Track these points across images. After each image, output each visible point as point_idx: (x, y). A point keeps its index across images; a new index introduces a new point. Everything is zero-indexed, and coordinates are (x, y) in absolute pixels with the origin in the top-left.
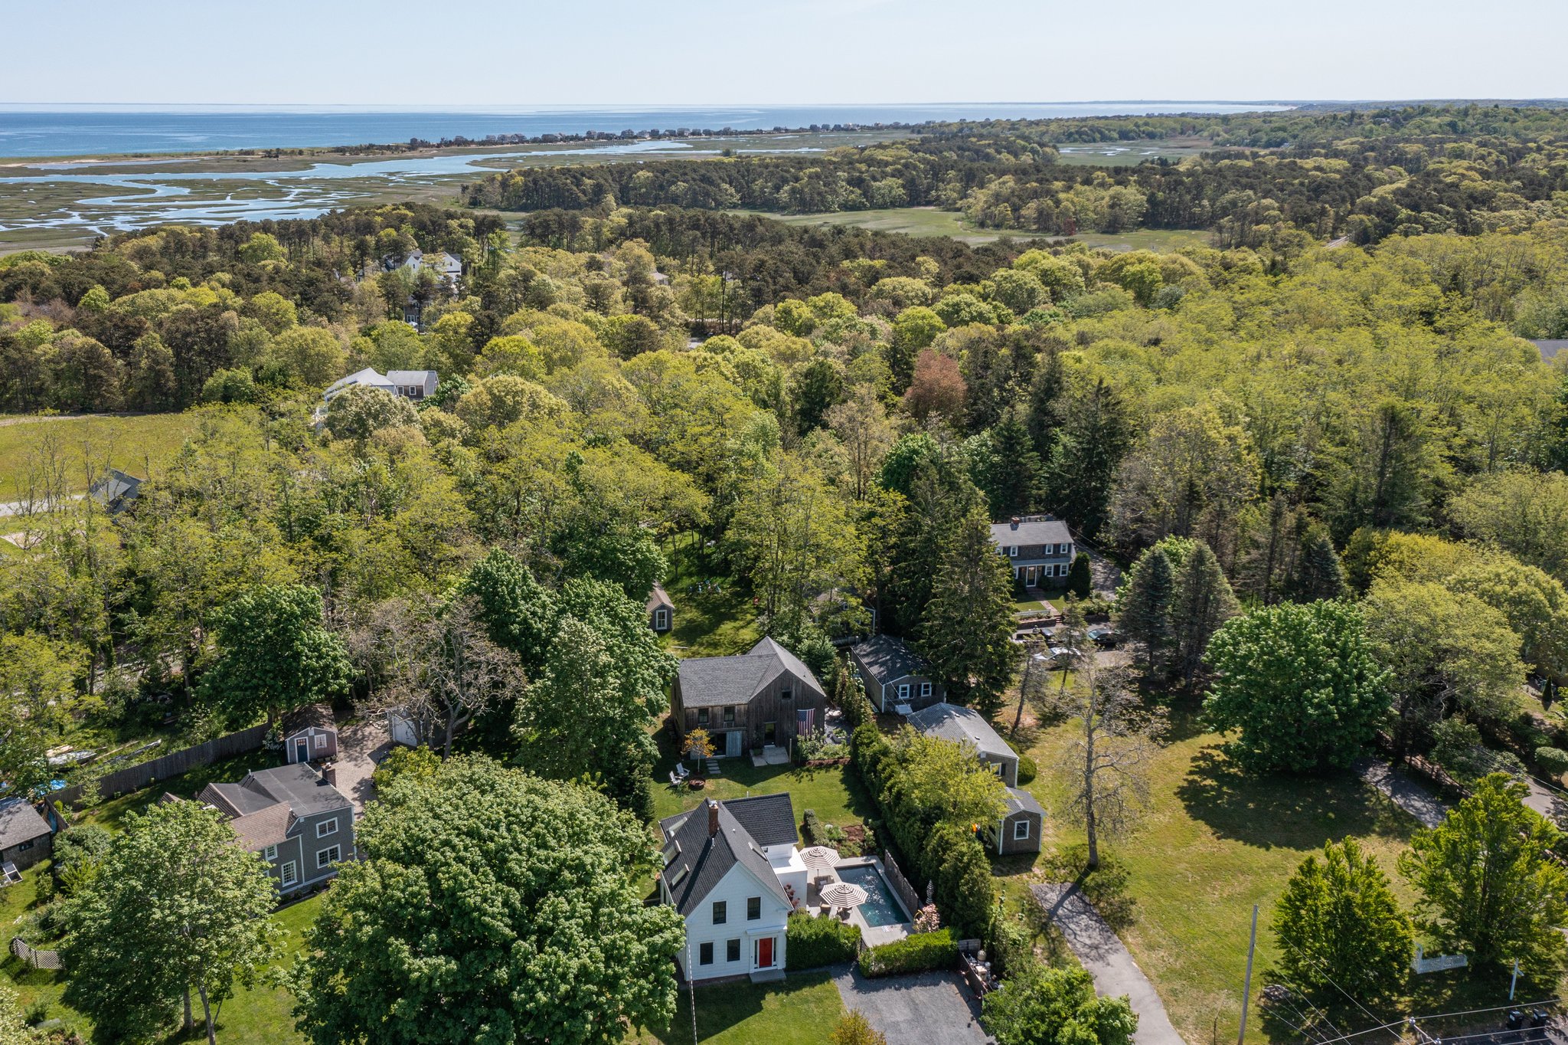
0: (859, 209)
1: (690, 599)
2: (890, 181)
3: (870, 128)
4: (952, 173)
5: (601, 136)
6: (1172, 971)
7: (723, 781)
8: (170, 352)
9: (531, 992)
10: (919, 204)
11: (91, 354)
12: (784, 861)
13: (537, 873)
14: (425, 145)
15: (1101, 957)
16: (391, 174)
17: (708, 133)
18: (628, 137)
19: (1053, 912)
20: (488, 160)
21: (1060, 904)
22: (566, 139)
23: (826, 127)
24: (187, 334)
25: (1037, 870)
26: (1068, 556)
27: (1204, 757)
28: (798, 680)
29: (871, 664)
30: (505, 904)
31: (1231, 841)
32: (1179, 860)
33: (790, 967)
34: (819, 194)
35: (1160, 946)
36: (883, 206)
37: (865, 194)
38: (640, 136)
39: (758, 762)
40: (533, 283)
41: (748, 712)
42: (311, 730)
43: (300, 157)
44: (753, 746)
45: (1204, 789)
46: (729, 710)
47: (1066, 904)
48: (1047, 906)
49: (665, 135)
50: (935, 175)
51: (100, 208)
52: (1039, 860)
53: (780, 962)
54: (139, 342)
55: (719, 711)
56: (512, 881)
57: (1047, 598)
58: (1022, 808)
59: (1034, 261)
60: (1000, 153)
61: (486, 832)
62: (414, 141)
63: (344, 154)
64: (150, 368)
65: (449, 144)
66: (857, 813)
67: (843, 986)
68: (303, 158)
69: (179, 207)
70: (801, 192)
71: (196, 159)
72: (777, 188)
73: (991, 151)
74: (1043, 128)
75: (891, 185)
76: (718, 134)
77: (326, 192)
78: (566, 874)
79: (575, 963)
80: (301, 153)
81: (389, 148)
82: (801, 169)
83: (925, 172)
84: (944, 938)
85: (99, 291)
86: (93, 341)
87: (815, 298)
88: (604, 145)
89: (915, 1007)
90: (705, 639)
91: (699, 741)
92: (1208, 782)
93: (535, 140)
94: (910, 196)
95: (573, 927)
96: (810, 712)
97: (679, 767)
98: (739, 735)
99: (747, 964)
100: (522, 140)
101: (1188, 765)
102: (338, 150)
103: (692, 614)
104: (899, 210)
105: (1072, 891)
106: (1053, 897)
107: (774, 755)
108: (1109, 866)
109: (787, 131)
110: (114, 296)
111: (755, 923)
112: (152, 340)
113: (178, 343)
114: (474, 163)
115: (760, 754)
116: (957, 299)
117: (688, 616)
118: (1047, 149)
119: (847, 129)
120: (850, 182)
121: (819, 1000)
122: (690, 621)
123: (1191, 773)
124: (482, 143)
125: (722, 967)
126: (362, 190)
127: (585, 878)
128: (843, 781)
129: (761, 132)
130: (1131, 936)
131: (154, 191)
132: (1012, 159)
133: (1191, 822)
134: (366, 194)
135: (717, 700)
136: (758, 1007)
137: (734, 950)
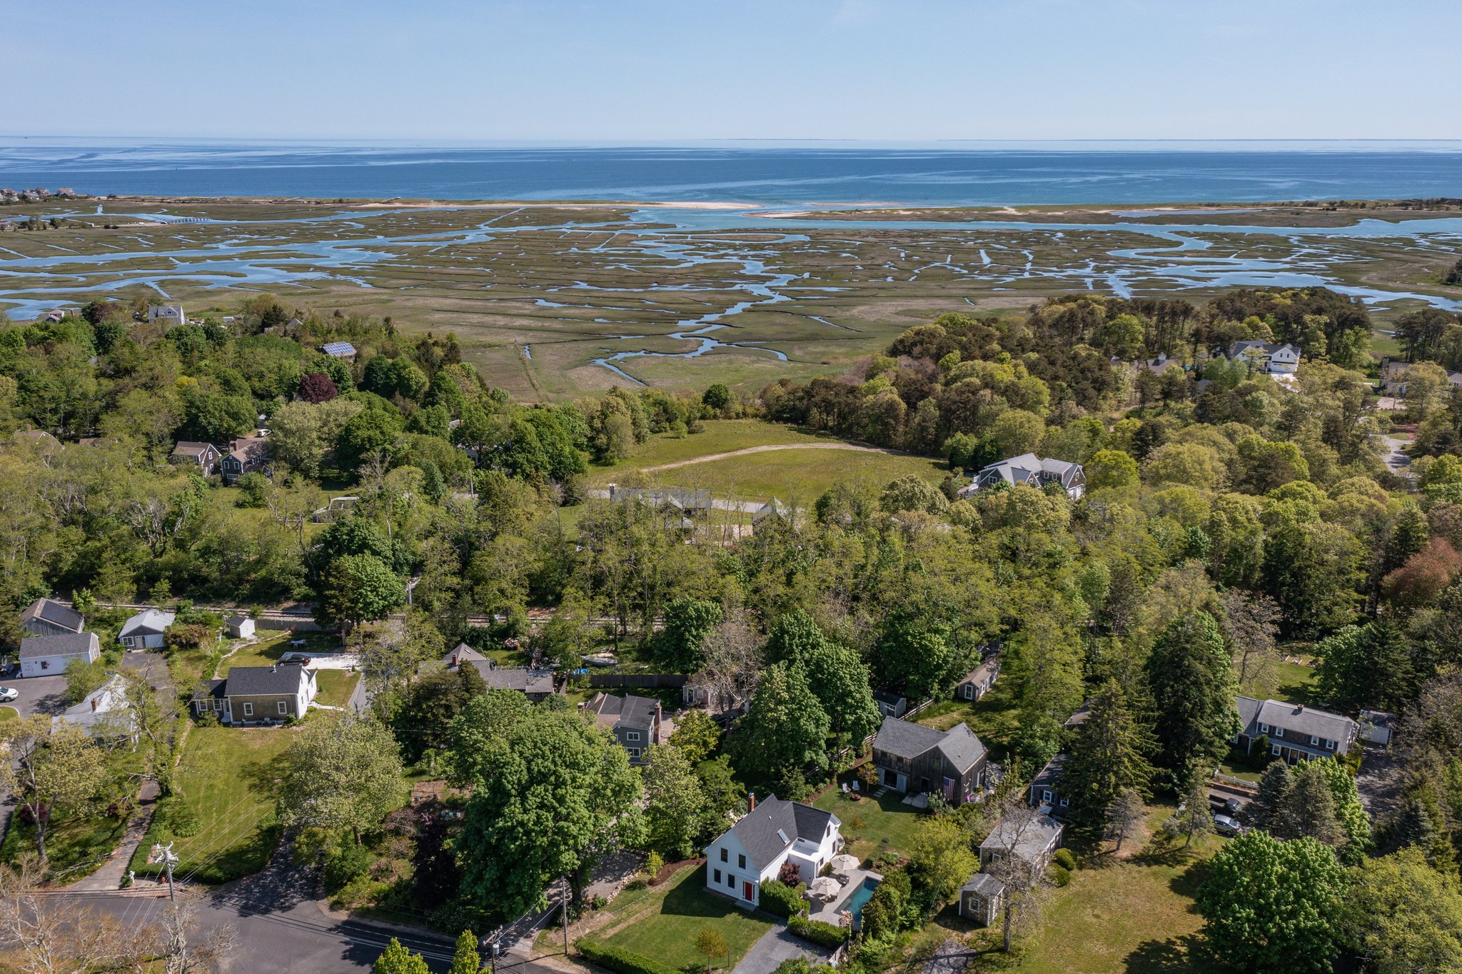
7: (873, 802)
8: (938, 413)
11: (891, 407)
19: (936, 958)
21: (949, 957)
24: (955, 402)
25: (968, 935)
28: (944, 757)
39: (907, 801)
41: (911, 765)
42: (696, 686)
44: (913, 791)
46: (900, 759)
47: (951, 960)
48: (939, 953)
52: (980, 931)
54: (921, 403)
55: (894, 759)
58: (976, 888)
67: (773, 930)
85: (956, 354)
86: (899, 399)
91: (870, 772)
96: (952, 781)
97: (855, 783)
105: (968, 955)
106: (952, 951)
107: (917, 801)
108: (1015, 955)
111: (742, 870)
112: (930, 405)
113: (945, 409)
115: (913, 796)
135: (894, 751)
136: (723, 916)
137: (731, 881)
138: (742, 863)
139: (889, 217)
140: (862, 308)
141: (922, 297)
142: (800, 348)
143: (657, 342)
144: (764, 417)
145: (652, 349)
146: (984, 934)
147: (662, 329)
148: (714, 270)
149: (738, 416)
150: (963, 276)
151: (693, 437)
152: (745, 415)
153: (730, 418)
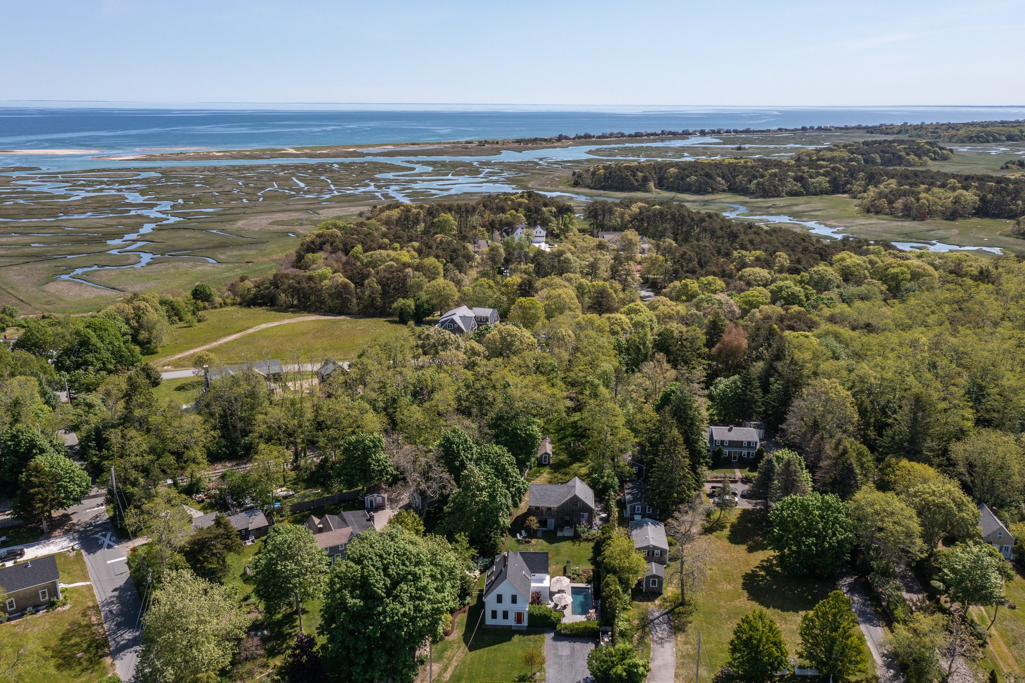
0: (799, 195)
1: (567, 449)
2: (821, 179)
3: (841, 129)
4: (862, 174)
5: (670, 133)
6: (688, 655)
7: (541, 540)
8: (380, 287)
9: (385, 618)
10: (839, 193)
11: (345, 286)
12: (541, 581)
13: (398, 574)
14: (566, 138)
15: (662, 643)
16: (541, 159)
17: (736, 131)
18: (686, 134)
19: (652, 621)
20: (598, 150)
21: (658, 618)
22: (648, 135)
23: (812, 128)
24: (388, 279)
25: (657, 602)
26: (755, 448)
27: (768, 560)
28: (581, 500)
29: (628, 494)
30: (384, 584)
31: (754, 602)
32: (724, 607)
33: (529, 626)
34: (774, 186)
35: (691, 643)
36: (815, 194)
37: (803, 186)
38: (694, 133)
39: (559, 534)
40: (562, 258)
41: (557, 511)
42: (376, 495)
43: (496, 146)
44: (559, 527)
45: (758, 576)
46: (549, 509)
47: (661, 619)
48: (651, 618)
49: (708, 133)
50: (852, 176)
52: (661, 597)
53: (525, 623)
54: (366, 282)
55: (545, 510)
56: (389, 576)
57: (740, 468)
58: (654, 572)
59: (843, 260)
60: (908, 154)
61: (385, 556)
62: (561, 136)
63: (522, 144)
64: (370, 296)
65: (580, 137)
66: (592, 564)
67: (548, 637)
68: (496, 147)
70: (763, 184)
71: (442, 146)
72: (750, 181)
73: (903, 153)
74: (954, 132)
75: (823, 181)
76: (742, 132)
77: (502, 171)
78: (410, 577)
79: (402, 610)
80: (497, 143)
81: (545, 140)
82: (766, 170)
83: (845, 173)
84: (594, 624)
85: (359, 248)
86: (347, 280)
87: (702, 278)
88: (670, 139)
89: (573, 651)
90: (563, 470)
91: (533, 522)
92: (763, 573)
93: (630, 136)
94: (834, 187)
95: (405, 597)
96: (586, 514)
97: (523, 532)
98: (553, 520)
99: (511, 621)
100: (622, 135)
101: (757, 563)
102: (519, 141)
103: (563, 457)
104: (825, 196)
105: (666, 613)
106: (657, 614)
107: (568, 532)
108: (690, 605)
109: (786, 130)
110: (366, 251)
111: (514, 605)
112: (372, 282)
113: (384, 284)
114: (590, 152)
115: (561, 530)
116: (782, 283)
117: (561, 457)
118: (944, 152)
119: (826, 130)
120: (795, 179)
121: (536, 641)
122: (561, 460)
123: (757, 567)
124: (599, 137)
125: (500, 621)
126: (521, 170)
127: (416, 578)
128: (593, 548)
129: (769, 131)
130: (681, 637)
132: (916, 159)
133: (740, 591)
134: (523, 174)
135: (544, 504)
136: (510, 640)
137: (505, 615)
138: (514, 600)
139: (208, 157)
140: (243, 222)
141: (278, 212)
142: (221, 253)
143: (102, 259)
144: (240, 304)
145: (103, 263)
146: (665, 599)
147: (98, 248)
148: (103, 201)
149: (221, 306)
150: (294, 196)
151: (202, 324)
152: (226, 304)
153: (216, 308)
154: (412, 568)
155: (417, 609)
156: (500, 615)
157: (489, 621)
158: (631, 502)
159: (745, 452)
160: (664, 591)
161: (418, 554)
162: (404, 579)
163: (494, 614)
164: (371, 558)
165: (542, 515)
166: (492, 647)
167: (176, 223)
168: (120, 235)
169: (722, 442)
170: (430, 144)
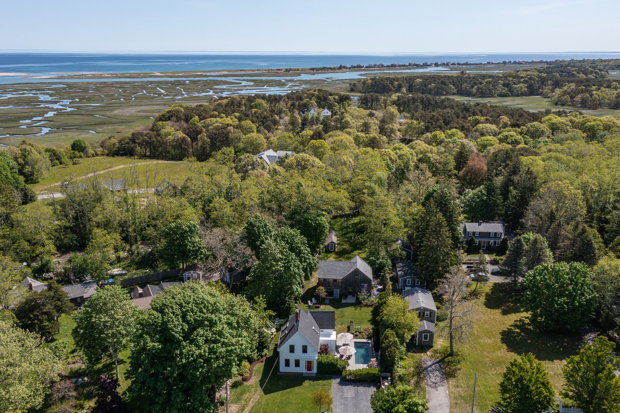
0: (506, 96)
1: (348, 241)
2: (521, 85)
3: (529, 63)
4: (550, 82)
5: (414, 65)
6: (461, 396)
7: (328, 306)
8: (209, 140)
10: (533, 95)
11: (183, 140)
12: (329, 335)
13: (195, 320)
14: (345, 67)
15: (436, 387)
16: (327, 78)
17: (459, 64)
18: (425, 65)
19: (426, 369)
20: (366, 74)
21: (431, 366)
22: (400, 66)
23: (510, 62)
24: (215, 135)
25: (428, 353)
26: (500, 238)
27: (520, 321)
28: (362, 273)
29: (400, 271)
30: (182, 329)
31: (513, 353)
32: (487, 357)
33: (318, 373)
34: (489, 90)
35: (461, 387)
36: (518, 95)
37: (509, 90)
38: (430, 65)
39: (344, 301)
40: (343, 121)
41: (342, 282)
42: (192, 272)
43: (297, 72)
44: (344, 295)
45: (514, 333)
46: (335, 281)
47: (433, 367)
48: (425, 366)
49: (440, 65)
50: (542, 84)
51: (220, 89)
52: (432, 349)
53: (315, 370)
54: (199, 136)
55: (331, 281)
56: (188, 322)
57: (488, 254)
58: (426, 328)
59: (550, 119)
60: (579, 73)
61: (184, 304)
62: (341, 66)
63: (314, 71)
64: (201, 146)
65: (354, 67)
66: (372, 324)
67: (335, 382)
68: (298, 72)
69: (247, 89)
70: (481, 89)
71: (261, 72)
72: (472, 87)
73: (575, 73)
74: (607, 63)
75: (523, 87)
76: (463, 64)
77: (301, 84)
78: (206, 322)
80: (298, 70)
81: (331, 68)
82: (484, 79)
83: (538, 81)
84: (375, 370)
85: (196, 118)
86: (185, 135)
87: (448, 131)
88: (415, 68)
89: (357, 394)
90: (347, 255)
91: (322, 291)
92: (517, 330)
93: (388, 66)
94: (530, 91)
95: (201, 341)
96: (366, 285)
97: (313, 299)
98: (338, 290)
99: (302, 369)
100: (383, 66)
101: (512, 323)
102: (313, 69)
103: (346, 246)
104: (524, 97)
105: (437, 363)
106: (429, 363)
107: (351, 299)
108: (458, 355)
109: (492, 63)
110: (200, 120)
111: (305, 354)
112: (204, 137)
113: (212, 138)
114: (361, 75)
115: (345, 298)
116: (507, 133)
117: (344, 247)
118: (603, 72)
119: (519, 63)
120: (504, 85)
121: (324, 385)
122: (345, 249)
123: (512, 326)
124: (367, 67)
125: (292, 369)
126: (314, 84)
128: (372, 312)
129: (481, 64)
130: (452, 382)
131: (241, 83)
132: (584, 76)
133: (500, 344)
134: (315, 86)
135: (331, 276)
136: (301, 384)
137: (297, 363)
138: (305, 350)
139: (101, 77)
140: (119, 111)
141: (144, 105)
142: (100, 128)
143: (14, 131)
144: (108, 155)
145: (13, 133)
146: (435, 351)
147: (13, 124)
148: (23, 99)
149: (93, 156)
151: (76, 166)
152: (97, 155)
153: (89, 157)
154: (209, 315)
155: (211, 351)
156: (292, 363)
157: (283, 368)
158: (403, 276)
159: (492, 241)
160: (434, 345)
161: (215, 303)
162: (200, 324)
163: (287, 363)
164: (172, 307)
165: (329, 286)
166: (285, 391)
167: (71, 111)
168: (30, 118)
169: (474, 233)
170: (253, 70)
